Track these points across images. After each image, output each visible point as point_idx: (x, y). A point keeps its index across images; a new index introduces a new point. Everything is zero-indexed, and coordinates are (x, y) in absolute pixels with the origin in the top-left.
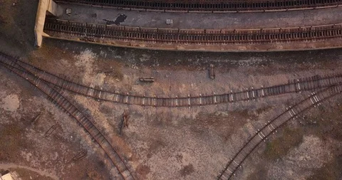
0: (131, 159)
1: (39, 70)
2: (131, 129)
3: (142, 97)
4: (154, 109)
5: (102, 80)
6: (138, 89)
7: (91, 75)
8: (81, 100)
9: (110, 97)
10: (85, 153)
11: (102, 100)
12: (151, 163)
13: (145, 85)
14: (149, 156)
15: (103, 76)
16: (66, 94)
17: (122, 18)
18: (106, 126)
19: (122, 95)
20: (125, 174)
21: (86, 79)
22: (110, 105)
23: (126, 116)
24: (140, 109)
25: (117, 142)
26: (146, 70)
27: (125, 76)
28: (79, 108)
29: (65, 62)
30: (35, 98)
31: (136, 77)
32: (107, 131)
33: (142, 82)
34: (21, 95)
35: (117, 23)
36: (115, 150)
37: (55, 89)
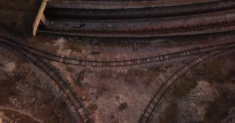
0: (84, 100)
1: (31, 48)
2: (86, 80)
3: (93, 62)
4: (101, 68)
5: (69, 53)
6: (91, 57)
7: (63, 50)
8: (55, 64)
9: (74, 62)
10: (54, 97)
11: (68, 63)
12: (98, 102)
13: (96, 55)
14: (97, 98)
15: (70, 51)
16: (46, 61)
18: (69, 79)
19: (81, 61)
20: (80, 110)
21: (59, 52)
22: (73, 67)
23: (82, 72)
24: (92, 68)
25: (76, 89)
26: (96, 47)
27: (83, 51)
28: (53, 69)
29: (48, 44)
30: (26, 64)
31: (90, 51)
32: (70, 82)
33: (93, 53)
34: (17, 63)
35: (80, 27)
36: (74, 94)
37: (40, 58)
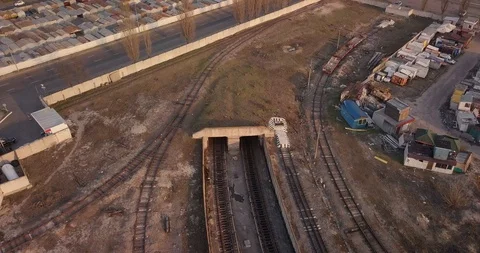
0: (68, 226)
1: (170, 140)
2: (106, 220)
3: (145, 224)
4: (130, 238)
5: (164, 185)
6: (156, 218)
7: (169, 176)
8: (141, 173)
9: (146, 195)
10: (83, 186)
11: (141, 189)
12: (59, 249)
13: (161, 225)
14: (69, 246)
15: (169, 185)
16: (148, 161)
17: (239, 198)
18: (112, 197)
19: (147, 205)
20: (50, 224)
21: (164, 173)
22: (136, 195)
23: (122, 212)
24: (131, 223)
25: (92, 210)
26: (180, 224)
27: (170, 205)
28: (132, 172)
29: (181, 156)
30: (144, 142)
31: (170, 215)
32: (106, 198)
33: (165, 221)
35: (233, 195)
36: (83, 209)
37: (153, 154)
